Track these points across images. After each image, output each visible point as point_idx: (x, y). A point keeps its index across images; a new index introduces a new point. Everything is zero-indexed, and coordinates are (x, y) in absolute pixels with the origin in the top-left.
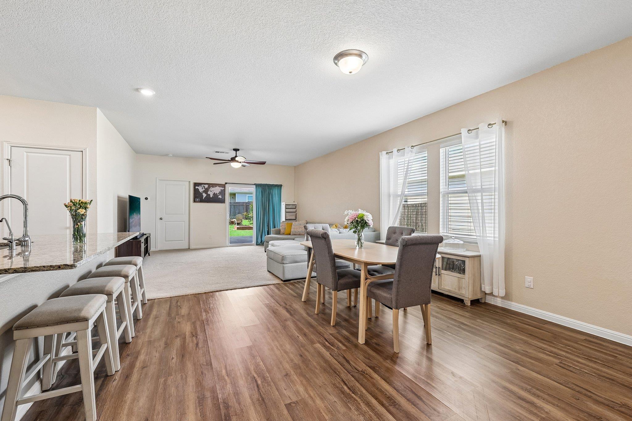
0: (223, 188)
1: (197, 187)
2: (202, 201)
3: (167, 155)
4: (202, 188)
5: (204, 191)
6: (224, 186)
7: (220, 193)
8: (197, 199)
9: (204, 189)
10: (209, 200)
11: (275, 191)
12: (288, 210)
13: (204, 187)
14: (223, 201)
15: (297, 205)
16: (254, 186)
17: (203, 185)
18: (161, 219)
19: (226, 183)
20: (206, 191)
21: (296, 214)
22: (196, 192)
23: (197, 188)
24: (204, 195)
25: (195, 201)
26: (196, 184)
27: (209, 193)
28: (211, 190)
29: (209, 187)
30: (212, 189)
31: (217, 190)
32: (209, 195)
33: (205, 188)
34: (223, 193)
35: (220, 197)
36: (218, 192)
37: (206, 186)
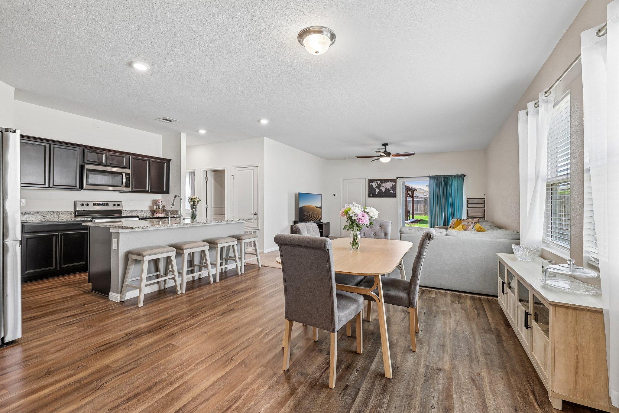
0: (395, 183)
1: (371, 184)
2: (375, 196)
3: (345, 159)
4: (375, 184)
5: (377, 187)
6: (394, 181)
7: (392, 188)
8: (371, 194)
9: (377, 185)
10: (381, 195)
11: (455, 183)
12: (470, 206)
13: (377, 183)
14: (394, 196)
15: (485, 199)
16: (428, 179)
19: (397, 178)
20: (379, 187)
21: (485, 210)
22: (370, 187)
23: (371, 185)
24: (377, 190)
25: (369, 196)
26: (370, 181)
27: (381, 188)
28: (383, 185)
29: (381, 183)
31: (389, 185)
32: (382, 190)
33: (377, 184)
34: (394, 187)
35: (392, 191)
36: (389, 187)
37: (379, 182)
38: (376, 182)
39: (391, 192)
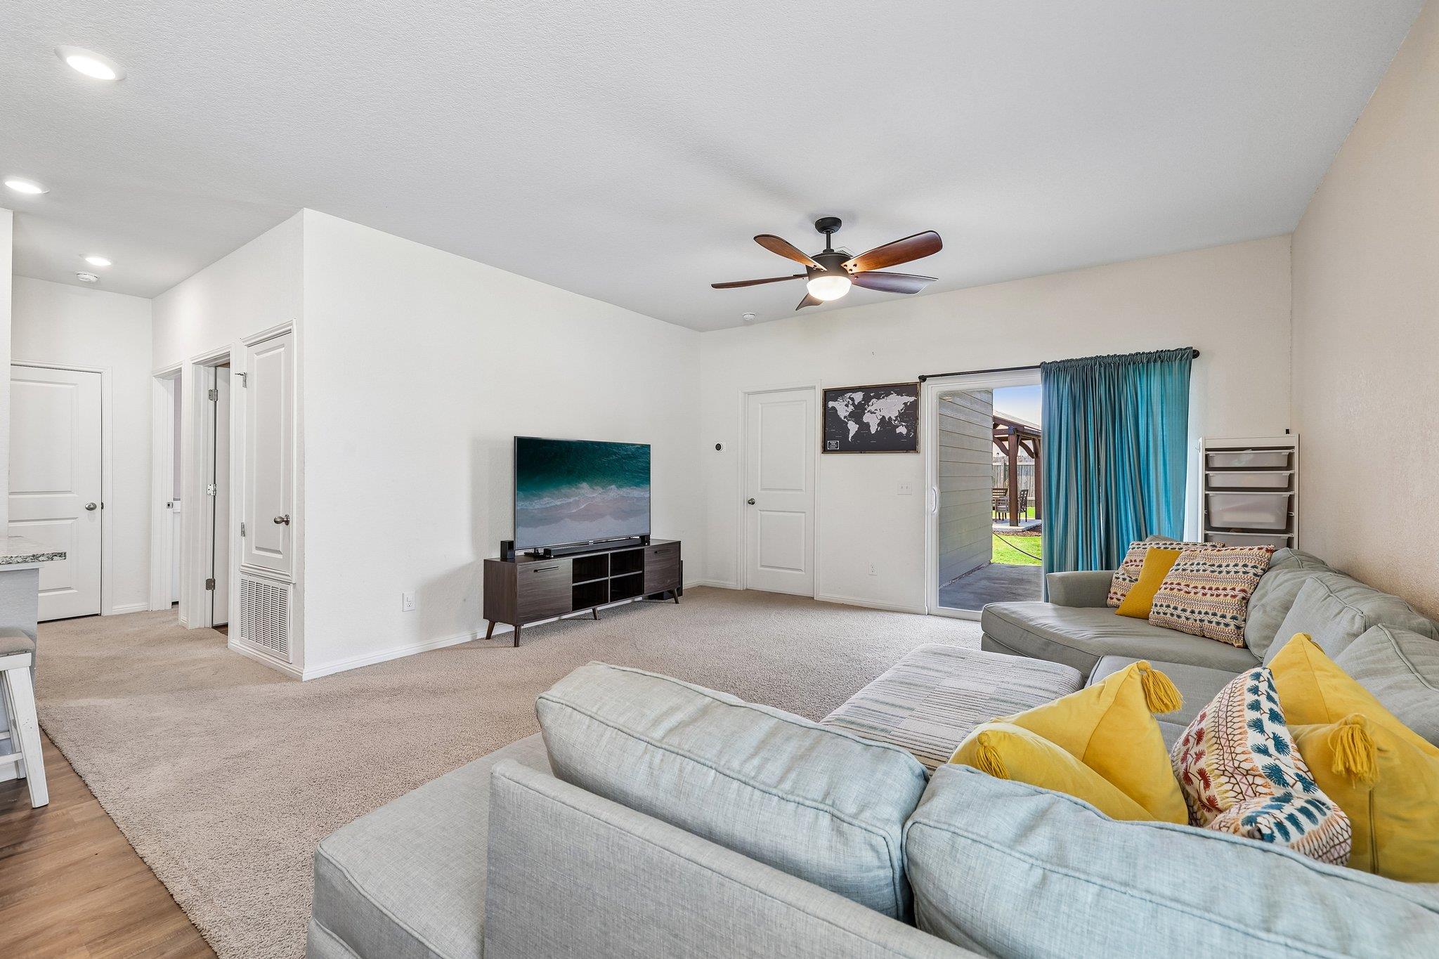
0: (912, 399)
1: (831, 404)
2: (847, 447)
4: (847, 406)
5: (852, 416)
6: (910, 389)
7: (902, 417)
8: (833, 442)
9: (851, 408)
10: (866, 443)
11: (1150, 386)
13: (852, 399)
14: (909, 445)
15: (1296, 451)
16: (1037, 376)
17: (848, 395)
18: (753, 503)
19: (923, 379)
20: (858, 414)
21: (1291, 499)
22: (829, 416)
23: (834, 408)
24: (853, 427)
25: (825, 450)
26: (829, 395)
27: (866, 419)
28: (872, 408)
29: (867, 399)
30: (875, 404)
31: (891, 406)
32: (868, 425)
33: (853, 404)
34: (911, 415)
35: (902, 430)
36: (894, 414)
37: (858, 397)
38: (850, 398)
39: (898, 431)
